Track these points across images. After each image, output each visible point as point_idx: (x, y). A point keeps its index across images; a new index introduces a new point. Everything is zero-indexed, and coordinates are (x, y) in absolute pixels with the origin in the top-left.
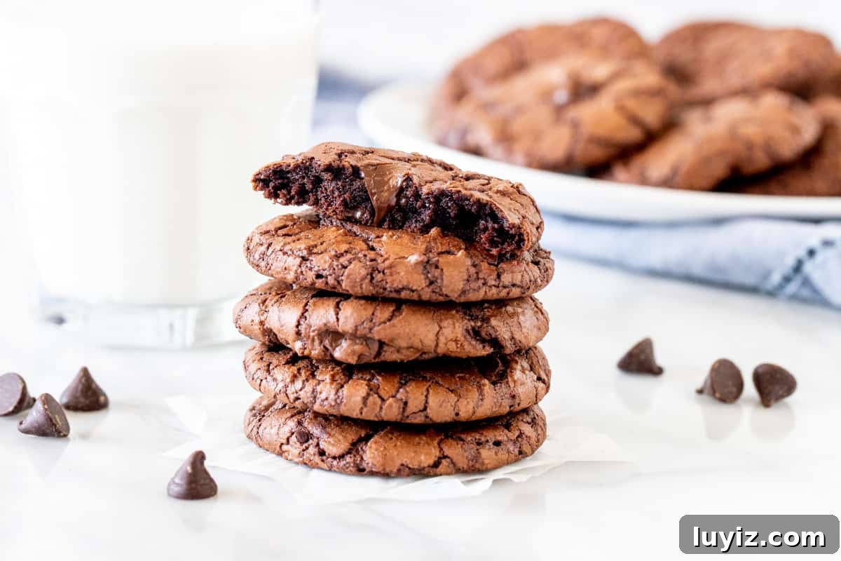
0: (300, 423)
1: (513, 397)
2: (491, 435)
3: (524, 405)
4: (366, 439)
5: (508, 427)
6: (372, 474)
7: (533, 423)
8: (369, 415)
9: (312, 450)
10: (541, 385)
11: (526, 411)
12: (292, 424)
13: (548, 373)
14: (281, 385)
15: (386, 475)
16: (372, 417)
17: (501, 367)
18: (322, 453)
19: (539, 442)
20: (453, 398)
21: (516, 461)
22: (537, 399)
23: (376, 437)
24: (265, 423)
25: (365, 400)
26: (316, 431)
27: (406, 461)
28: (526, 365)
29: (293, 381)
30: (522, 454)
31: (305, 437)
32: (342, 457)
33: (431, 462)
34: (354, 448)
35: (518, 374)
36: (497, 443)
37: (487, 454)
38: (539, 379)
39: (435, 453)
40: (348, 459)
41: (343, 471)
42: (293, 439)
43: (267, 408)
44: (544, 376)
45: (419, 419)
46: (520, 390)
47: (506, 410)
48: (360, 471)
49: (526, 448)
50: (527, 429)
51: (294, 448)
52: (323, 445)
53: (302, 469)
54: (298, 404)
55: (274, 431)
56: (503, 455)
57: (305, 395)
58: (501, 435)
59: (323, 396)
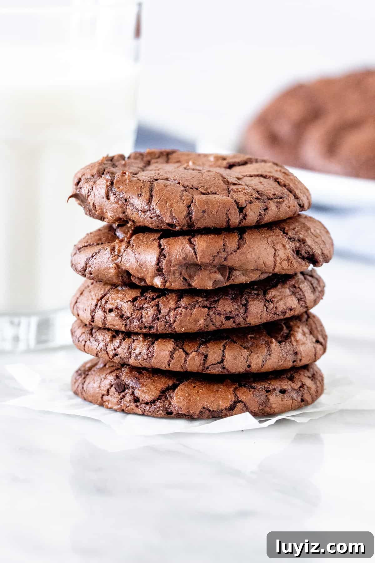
0: (117, 377)
1: (296, 353)
2: (277, 385)
3: (305, 362)
4: (174, 387)
5: (292, 379)
6: (179, 416)
7: (313, 377)
8: (176, 366)
9: (128, 398)
10: (319, 347)
11: (306, 367)
12: (111, 378)
13: (325, 337)
14: (102, 344)
15: (190, 417)
16: (178, 369)
17: (285, 330)
18: (136, 400)
19: (319, 393)
20: (245, 353)
21: (299, 408)
22: (316, 358)
23: (182, 386)
24: (88, 380)
25: (172, 354)
26: (130, 382)
27: (206, 404)
28: (306, 330)
29: (112, 341)
30: (304, 403)
31: (122, 388)
32: (153, 402)
33: (228, 405)
34: (164, 394)
35: (299, 336)
36: (283, 392)
37: (275, 400)
38: (317, 341)
39: (231, 398)
40: (158, 404)
41: (153, 415)
42: (113, 389)
43: (90, 369)
44: (321, 339)
45: (217, 370)
46: (302, 349)
47: (290, 364)
48: (169, 414)
49: (307, 397)
50: (308, 382)
51: (113, 398)
52: (137, 393)
53: (119, 415)
54: (116, 359)
55: (96, 385)
56: (288, 401)
57: (122, 351)
58: (287, 385)
59: (137, 351)
